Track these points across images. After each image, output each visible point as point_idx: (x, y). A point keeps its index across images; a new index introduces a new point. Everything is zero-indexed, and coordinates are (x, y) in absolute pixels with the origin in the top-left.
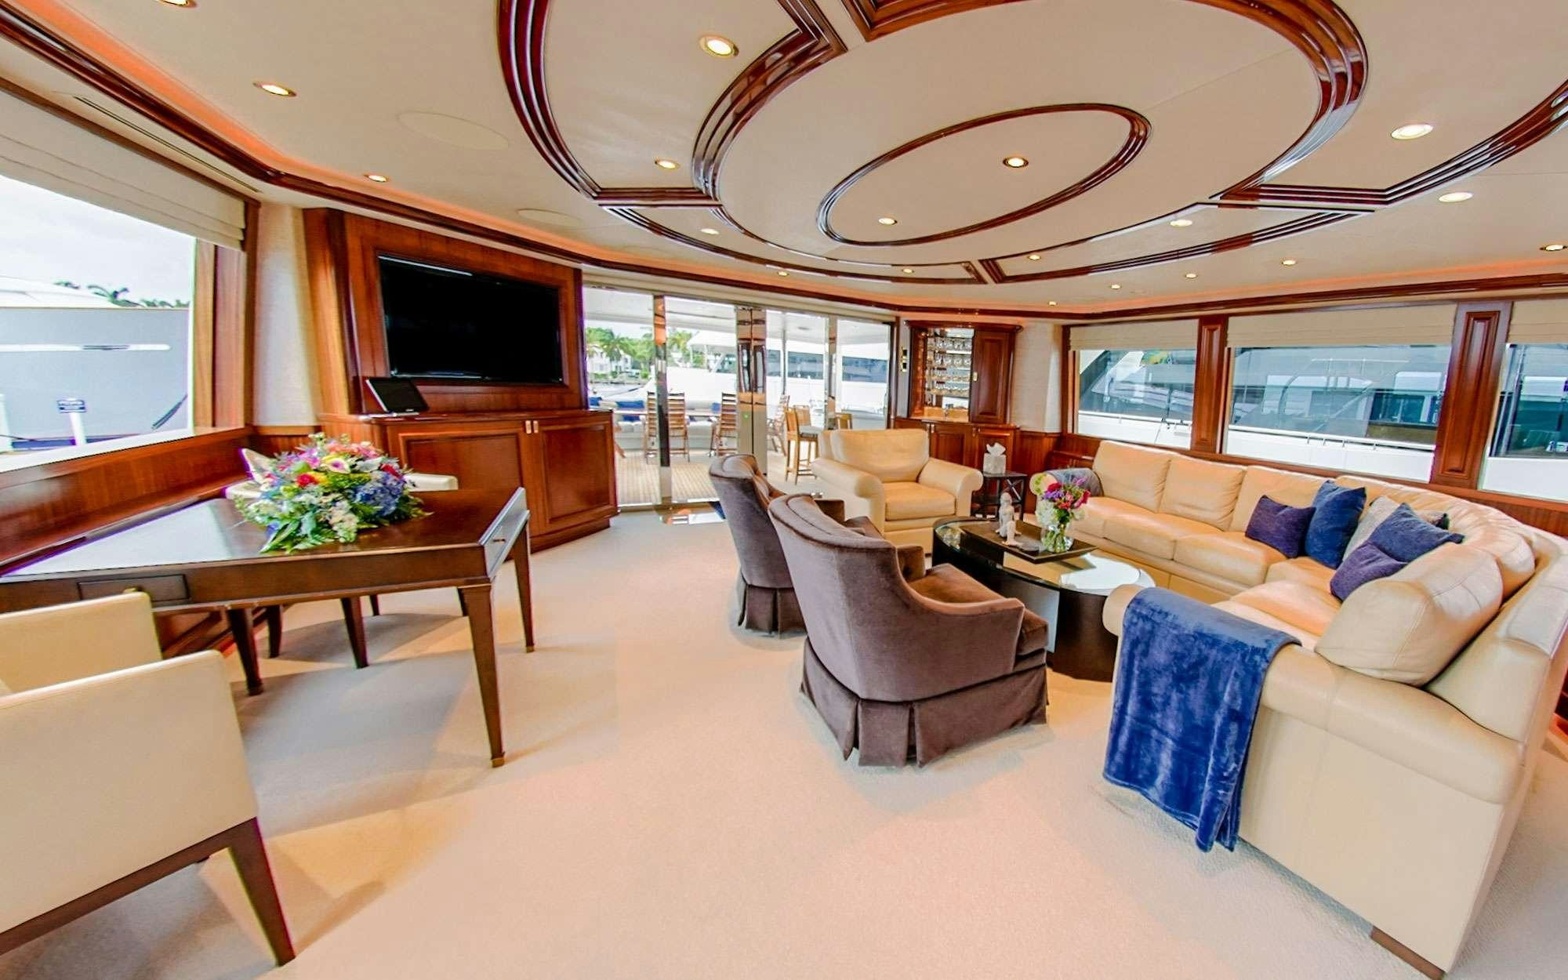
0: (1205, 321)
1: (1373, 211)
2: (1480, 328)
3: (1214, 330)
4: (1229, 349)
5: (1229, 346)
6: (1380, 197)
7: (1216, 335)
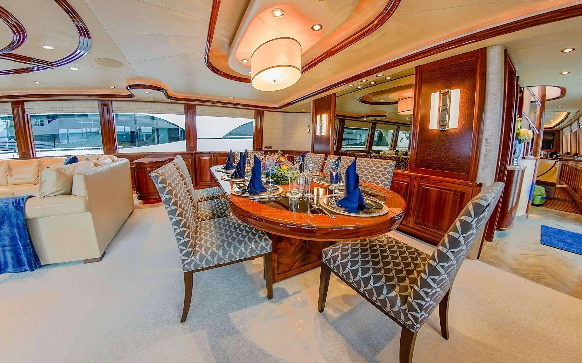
0: (14, 103)
1: (53, 68)
2: (105, 108)
3: (19, 107)
4: (27, 115)
5: (26, 113)
6: (52, 65)
7: (20, 109)
